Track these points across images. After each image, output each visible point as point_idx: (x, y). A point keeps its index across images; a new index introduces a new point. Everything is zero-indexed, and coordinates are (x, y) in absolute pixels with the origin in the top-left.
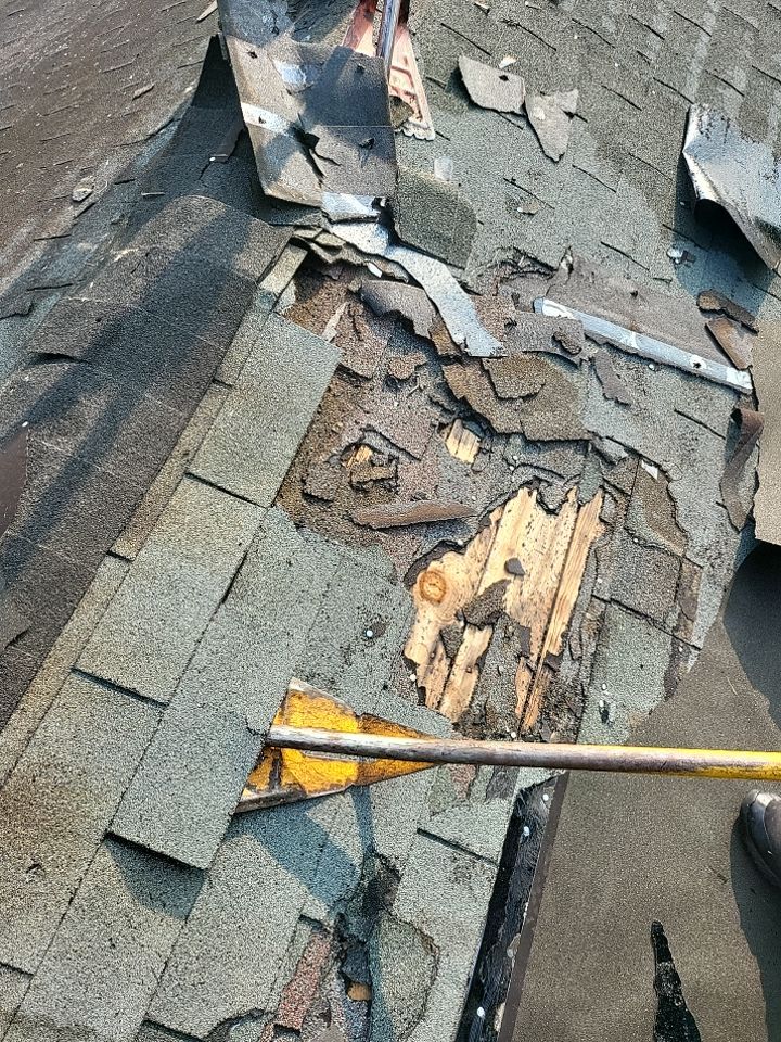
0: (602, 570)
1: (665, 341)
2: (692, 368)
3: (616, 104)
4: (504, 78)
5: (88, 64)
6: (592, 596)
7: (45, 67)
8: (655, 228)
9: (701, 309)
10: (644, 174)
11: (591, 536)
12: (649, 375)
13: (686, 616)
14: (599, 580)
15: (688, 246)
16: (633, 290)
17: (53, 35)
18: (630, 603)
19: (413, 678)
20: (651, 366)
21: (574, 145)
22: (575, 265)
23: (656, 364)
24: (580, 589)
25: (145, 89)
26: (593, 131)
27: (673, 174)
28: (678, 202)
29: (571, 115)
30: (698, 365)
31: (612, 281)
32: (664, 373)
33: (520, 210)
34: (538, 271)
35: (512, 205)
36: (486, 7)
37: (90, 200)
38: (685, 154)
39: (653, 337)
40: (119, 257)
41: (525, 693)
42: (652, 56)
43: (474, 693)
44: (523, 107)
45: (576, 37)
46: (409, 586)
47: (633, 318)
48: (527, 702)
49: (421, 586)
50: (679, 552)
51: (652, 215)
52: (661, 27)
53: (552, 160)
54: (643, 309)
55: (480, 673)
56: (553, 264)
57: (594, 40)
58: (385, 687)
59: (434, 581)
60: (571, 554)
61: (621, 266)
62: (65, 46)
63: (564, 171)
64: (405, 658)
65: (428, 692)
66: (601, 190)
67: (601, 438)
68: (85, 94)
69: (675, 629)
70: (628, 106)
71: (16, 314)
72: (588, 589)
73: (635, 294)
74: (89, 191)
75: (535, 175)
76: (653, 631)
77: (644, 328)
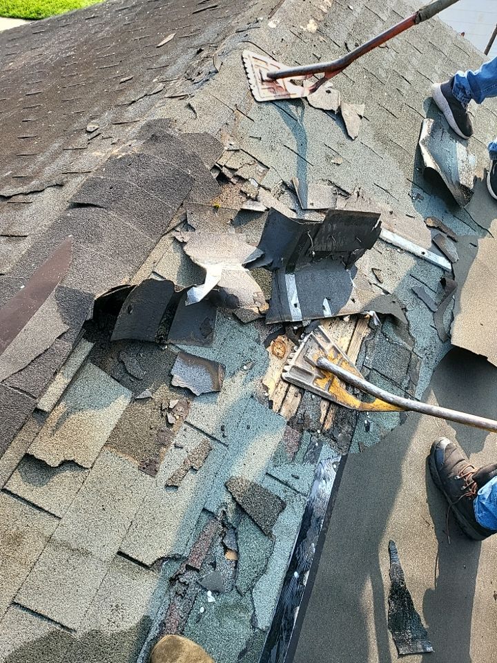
0: (369, 352)
1: (406, 238)
2: (420, 254)
3: (385, 114)
4: (329, 92)
6: (363, 365)
8: (403, 179)
9: (427, 226)
10: (398, 151)
11: (364, 334)
12: (397, 253)
13: (412, 383)
14: (367, 358)
15: (420, 191)
16: (390, 210)
18: (383, 372)
19: (266, 394)
20: (399, 250)
21: (362, 132)
22: (360, 194)
23: (402, 250)
24: (357, 361)
25: (127, 78)
26: (372, 126)
27: (413, 153)
28: (415, 168)
29: (361, 117)
30: (423, 253)
31: (379, 204)
32: (404, 254)
33: (332, 161)
34: (340, 194)
35: (328, 158)
36: (319, 56)
37: (98, 132)
38: (421, 145)
39: (400, 236)
40: (120, 156)
41: (325, 411)
42: (404, 92)
43: (299, 407)
44: (339, 108)
45: (365, 77)
46: (266, 347)
47: (390, 225)
48: (326, 416)
49: (273, 348)
50: (410, 348)
51: (402, 173)
52: (410, 78)
53: (351, 138)
54: (395, 221)
55: (302, 397)
56: (349, 191)
57: (375, 80)
58: (252, 397)
59: (279, 346)
60: (352, 342)
61: (385, 196)
63: (356, 144)
64: (263, 384)
65: (274, 403)
66: (375, 157)
67: (370, 284)
69: (407, 388)
70: (390, 116)
72: (360, 362)
73: (391, 213)
74: (97, 127)
75: (341, 144)
76: (395, 388)
77: (395, 230)
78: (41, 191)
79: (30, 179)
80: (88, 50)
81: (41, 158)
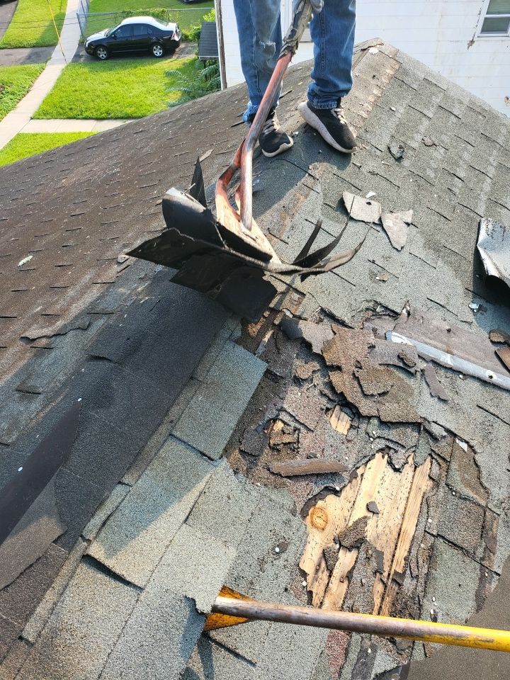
0: (432, 513)
1: (469, 360)
2: (487, 379)
3: (436, 218)
4: (369, 203)
5: (131, 181)
6: (425, 531)
7: (107, 180)
8: (460, 290)
9: (491, 341)
10: (453, 258)
11: (424, 488)
12: (459, 381)
13: (489, 550)
14: (430, 520)
15: (482, 302)
16: (448, 328)
17: (111, 163)
18: (451, 538)
19: (304, 584)
20: (461, 376)
21: (410, 241)
22: (411, 312)
23: (464, 375)
24: (417, 526)
26: (422, 233)
27: (471, 258)
28: (474, 275)
29: (408, 224)
30: (491, 377)
31: (435, 322)
32: (469, 381)
33: (378, 278)
34: (389, 315)
35: (372, 275)
36: (359, 165)
37: (127, 263)
38: (479, 247)
39: (462, 358)
40: (143, 301)
41: (379, 600)
42: (456, 191)
43: (345, 598)
44: (380, 219)
45: (411, 180)
46: (304, 517)
47: (448, 345)
48: (381, 607)
49: (312, 518)
50: (483, 503)
51: (458, 282)
52: (462, 175)
53: (397, 249)
54: (454, 339)
55: (349, 583)
56: (398, 310)
57: (422, 182)
58: (286, 590)
59: (320, 514)
60: (410, 500)
61: (440, 313)
62: (118, 170)
63: (405, 255)
64: (300, 569)
65: (314, 595)
66: (426, 268)
67: (429, 422)
68: (128, 200)
69: (482, 559)
70: (442, 219)
71: (79, 328)
72: (422, 526)
73: (449, 331)
75: (387, 258)
76: (467, 560)
77: (455, 352)
78: (64, 334)
79: (57, 317)
80: (133, 167)
81: (71, 293)
